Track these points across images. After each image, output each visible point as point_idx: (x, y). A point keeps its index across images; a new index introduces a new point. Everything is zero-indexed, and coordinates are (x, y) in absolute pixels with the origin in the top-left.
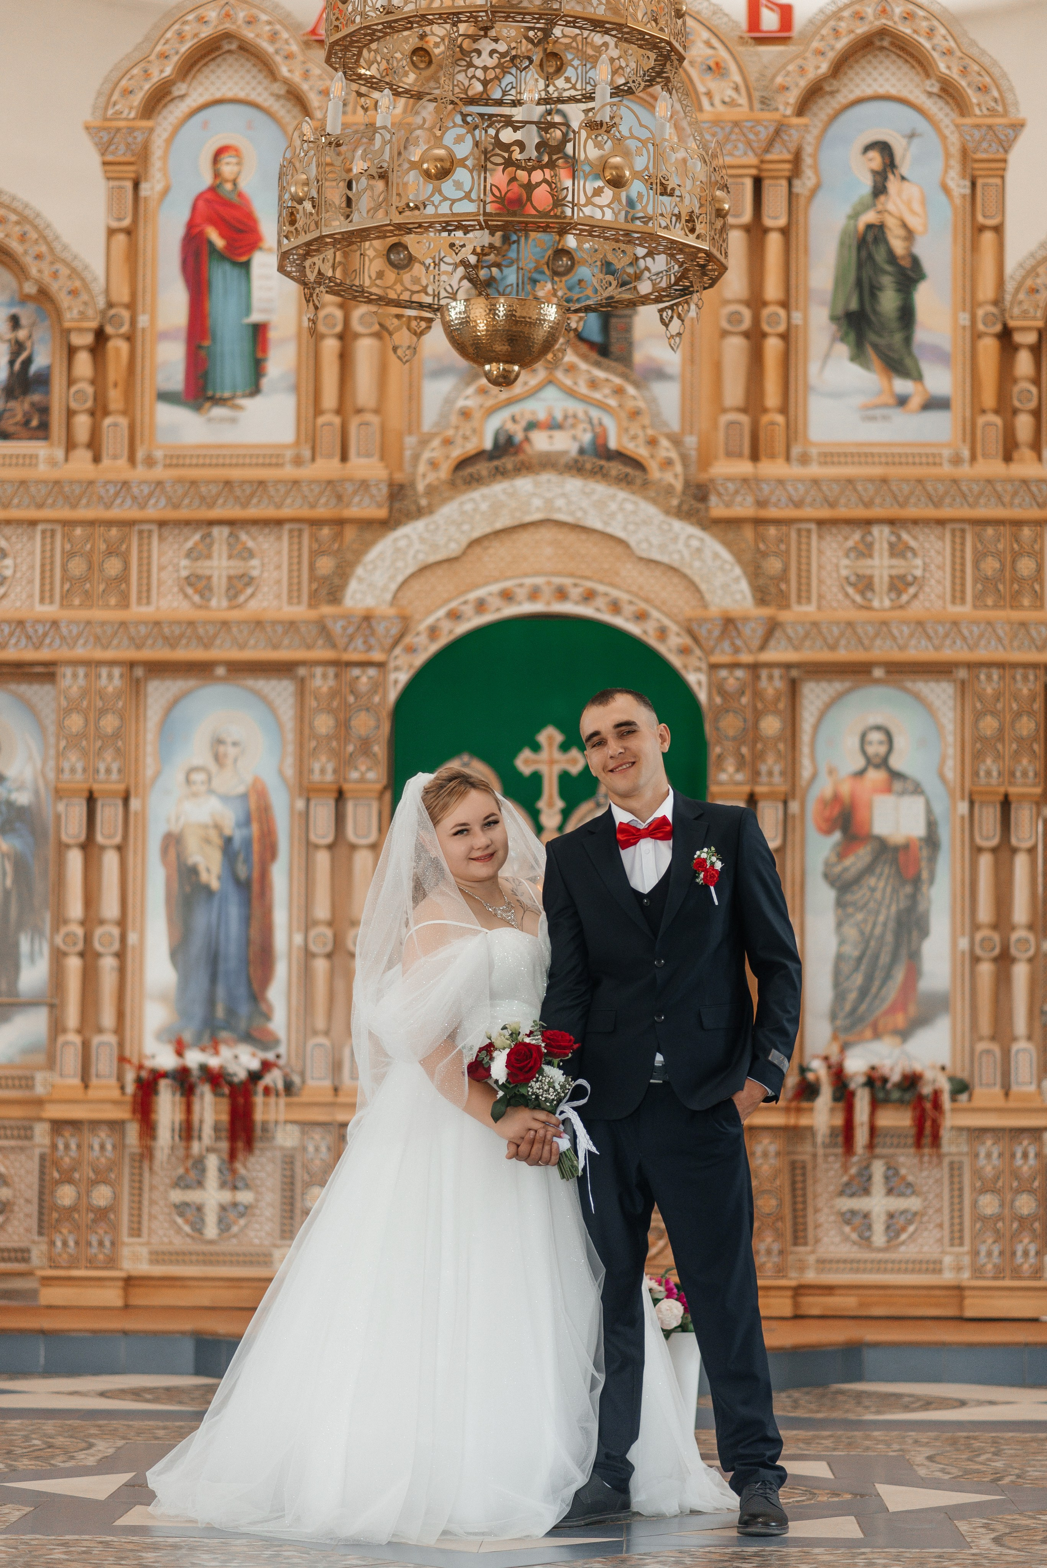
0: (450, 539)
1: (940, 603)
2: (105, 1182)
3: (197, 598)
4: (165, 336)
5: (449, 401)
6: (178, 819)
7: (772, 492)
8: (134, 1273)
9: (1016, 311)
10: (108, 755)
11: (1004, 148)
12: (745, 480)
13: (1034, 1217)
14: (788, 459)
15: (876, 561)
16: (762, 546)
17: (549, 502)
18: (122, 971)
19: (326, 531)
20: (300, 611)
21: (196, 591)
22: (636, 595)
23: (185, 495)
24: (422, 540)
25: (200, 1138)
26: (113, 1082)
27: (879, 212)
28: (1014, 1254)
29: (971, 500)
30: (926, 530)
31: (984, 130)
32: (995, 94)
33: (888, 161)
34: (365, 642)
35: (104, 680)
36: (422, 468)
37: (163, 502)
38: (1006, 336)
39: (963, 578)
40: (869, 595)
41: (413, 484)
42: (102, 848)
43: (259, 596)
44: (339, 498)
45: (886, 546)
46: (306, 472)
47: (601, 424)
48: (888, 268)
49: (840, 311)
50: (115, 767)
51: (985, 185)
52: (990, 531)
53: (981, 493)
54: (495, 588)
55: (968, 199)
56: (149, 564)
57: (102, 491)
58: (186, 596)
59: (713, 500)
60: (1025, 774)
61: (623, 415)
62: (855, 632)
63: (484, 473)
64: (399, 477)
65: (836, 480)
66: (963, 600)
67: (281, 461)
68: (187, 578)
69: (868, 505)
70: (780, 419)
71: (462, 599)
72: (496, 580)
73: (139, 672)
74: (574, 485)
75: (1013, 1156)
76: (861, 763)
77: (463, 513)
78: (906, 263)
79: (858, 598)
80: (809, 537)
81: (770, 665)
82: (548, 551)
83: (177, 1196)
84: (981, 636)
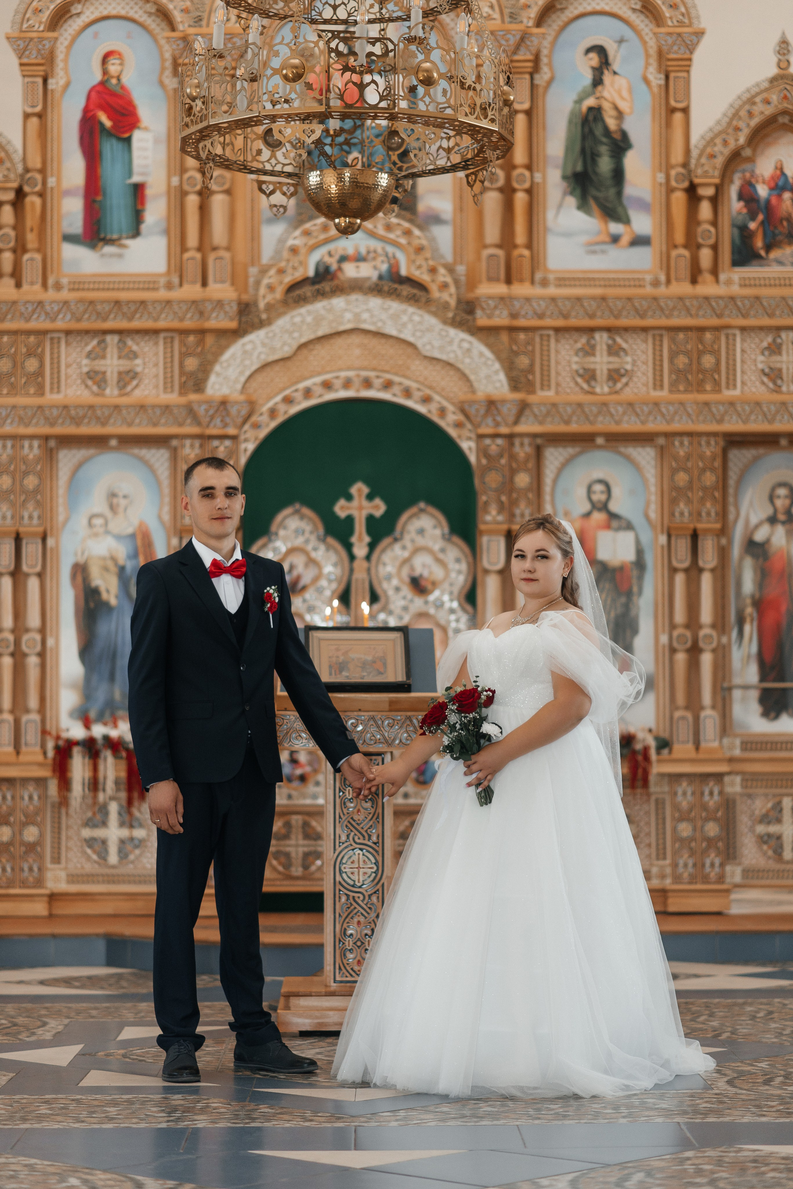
0: (284, 344)
1: (644, 389)
2: (34, 823)
3: (95, 388)
4: (68, 193)
5: (281, 241)
6: (83, 553)
7: (522, 307)
8: (56, 890)
9: (699, 171)
10: (31, 506)
11: (689, 50)
12: (502, 299)
13: (719, 838)
14: (533, 282)
15: (598, 359)
16: (515, 348)
17: (357, 316)
18: (43, 666)
19: (191, 339)
20: (173, 398)
21: (95, 383)
22: (422, 384)
23: (85, 312)
24: (264, 345)
25: (104, 790)
26: (38, 749)
27: (598, 98)
28: (703, 865)
29: (667, 312)
30: (635, 336)
31: (674, 37)
32: (683, 10)
33: (604, 61)
34: (222, 421)
35: (26, 450)
36: (262, 291)
37: (69, 316)
38: (692, 191)
39: (662, 371)
40: (593, 383)
41: (256, 303)
42: (27, 575)
43: (142, 386)
44: (201, 313)
45: (605, 347)
46: (176, 294)
47: (394, 257)
48: (604, 140)
49: (569, 172)
50: (35, 515)
51: (676, 78)
52: (681, 336)
53: (674, 308)
54: (318, 379)
55: (663, 89)
56: (59, 362)
57: (23, 309)
58: (87, 386)
59: (479, 313)
60: (708, 514)
61: (411, 250)
62: (583, 412)
63: (309, 294)
64: (245, 297)
65: (568, 298)
66: (662, 387)
67: (156, 286)
68: (88, 373)
69: (592, 316)
70: (526, 253)
71: (294, 388)
72: (319, 374)
73: (52, 443)
74: (375, 302)
75: (702, 794)
76: (587, 507)
77: (294, 324)
78: (617, 136)
79: (585, 386)
80: (549, 341)
81: (521, 435)
82: (357, 352)
83: (87, 833)
84: (676, 413)
